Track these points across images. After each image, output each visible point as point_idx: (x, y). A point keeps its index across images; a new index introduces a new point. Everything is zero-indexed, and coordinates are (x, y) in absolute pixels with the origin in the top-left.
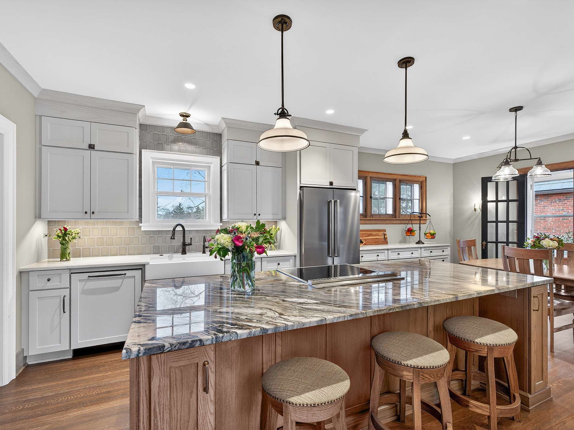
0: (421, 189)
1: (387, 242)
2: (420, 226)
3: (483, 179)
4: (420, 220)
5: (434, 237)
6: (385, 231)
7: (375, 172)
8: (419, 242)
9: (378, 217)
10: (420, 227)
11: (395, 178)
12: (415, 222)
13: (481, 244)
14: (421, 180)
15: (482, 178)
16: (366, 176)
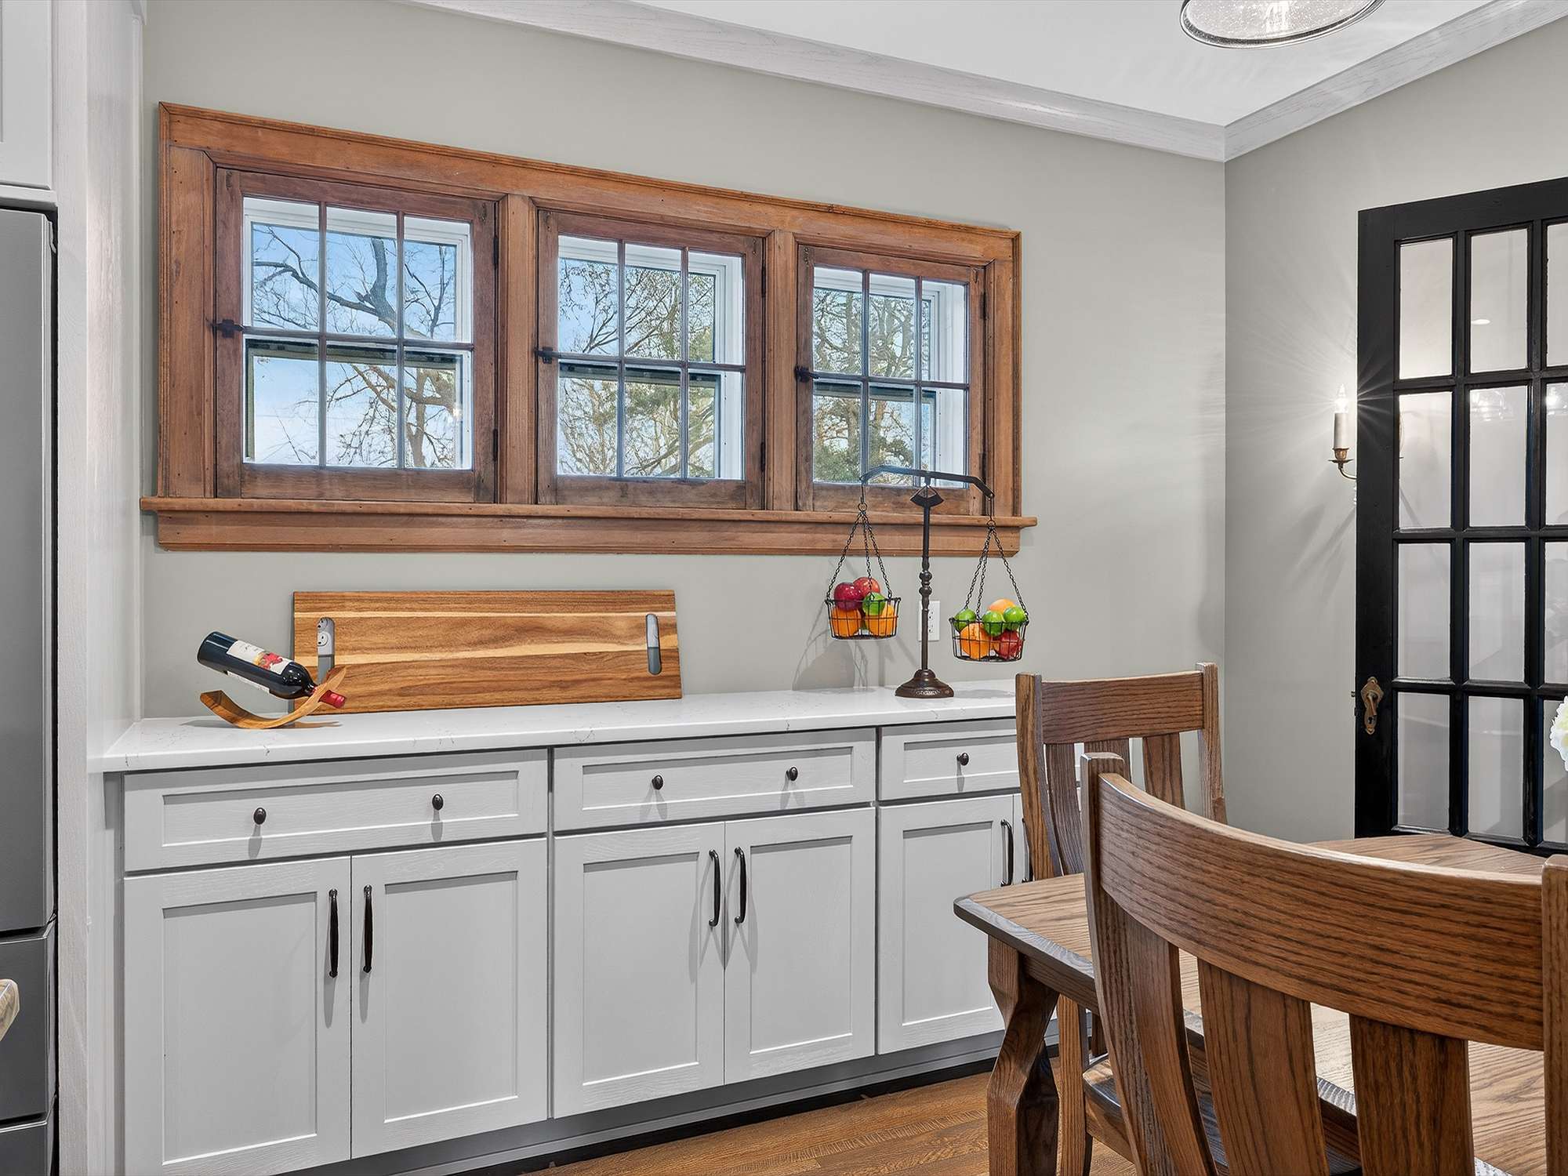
0: (984, 315)
1: (678, 685)
2: (926, 566)
3: (1369, 221)
4: (926, 527)
5: (1019, 646)
6: (667, 600)
7: (574, 171)
8: (921, 684)
9: (610, 496)
10: (925, 578)
11: (757, 225)
12: (896, 540)
13: (1352, 702)
14: (974, 250)
15: (1364, 216)
16: (498, 189)
